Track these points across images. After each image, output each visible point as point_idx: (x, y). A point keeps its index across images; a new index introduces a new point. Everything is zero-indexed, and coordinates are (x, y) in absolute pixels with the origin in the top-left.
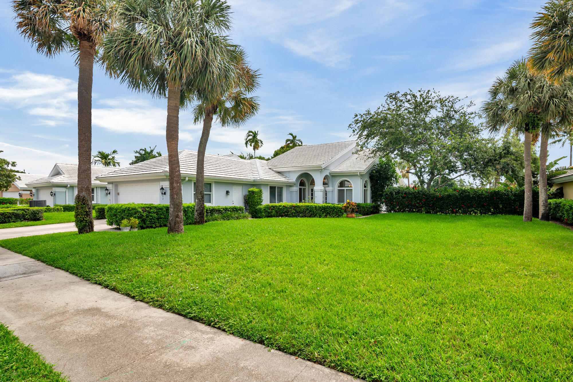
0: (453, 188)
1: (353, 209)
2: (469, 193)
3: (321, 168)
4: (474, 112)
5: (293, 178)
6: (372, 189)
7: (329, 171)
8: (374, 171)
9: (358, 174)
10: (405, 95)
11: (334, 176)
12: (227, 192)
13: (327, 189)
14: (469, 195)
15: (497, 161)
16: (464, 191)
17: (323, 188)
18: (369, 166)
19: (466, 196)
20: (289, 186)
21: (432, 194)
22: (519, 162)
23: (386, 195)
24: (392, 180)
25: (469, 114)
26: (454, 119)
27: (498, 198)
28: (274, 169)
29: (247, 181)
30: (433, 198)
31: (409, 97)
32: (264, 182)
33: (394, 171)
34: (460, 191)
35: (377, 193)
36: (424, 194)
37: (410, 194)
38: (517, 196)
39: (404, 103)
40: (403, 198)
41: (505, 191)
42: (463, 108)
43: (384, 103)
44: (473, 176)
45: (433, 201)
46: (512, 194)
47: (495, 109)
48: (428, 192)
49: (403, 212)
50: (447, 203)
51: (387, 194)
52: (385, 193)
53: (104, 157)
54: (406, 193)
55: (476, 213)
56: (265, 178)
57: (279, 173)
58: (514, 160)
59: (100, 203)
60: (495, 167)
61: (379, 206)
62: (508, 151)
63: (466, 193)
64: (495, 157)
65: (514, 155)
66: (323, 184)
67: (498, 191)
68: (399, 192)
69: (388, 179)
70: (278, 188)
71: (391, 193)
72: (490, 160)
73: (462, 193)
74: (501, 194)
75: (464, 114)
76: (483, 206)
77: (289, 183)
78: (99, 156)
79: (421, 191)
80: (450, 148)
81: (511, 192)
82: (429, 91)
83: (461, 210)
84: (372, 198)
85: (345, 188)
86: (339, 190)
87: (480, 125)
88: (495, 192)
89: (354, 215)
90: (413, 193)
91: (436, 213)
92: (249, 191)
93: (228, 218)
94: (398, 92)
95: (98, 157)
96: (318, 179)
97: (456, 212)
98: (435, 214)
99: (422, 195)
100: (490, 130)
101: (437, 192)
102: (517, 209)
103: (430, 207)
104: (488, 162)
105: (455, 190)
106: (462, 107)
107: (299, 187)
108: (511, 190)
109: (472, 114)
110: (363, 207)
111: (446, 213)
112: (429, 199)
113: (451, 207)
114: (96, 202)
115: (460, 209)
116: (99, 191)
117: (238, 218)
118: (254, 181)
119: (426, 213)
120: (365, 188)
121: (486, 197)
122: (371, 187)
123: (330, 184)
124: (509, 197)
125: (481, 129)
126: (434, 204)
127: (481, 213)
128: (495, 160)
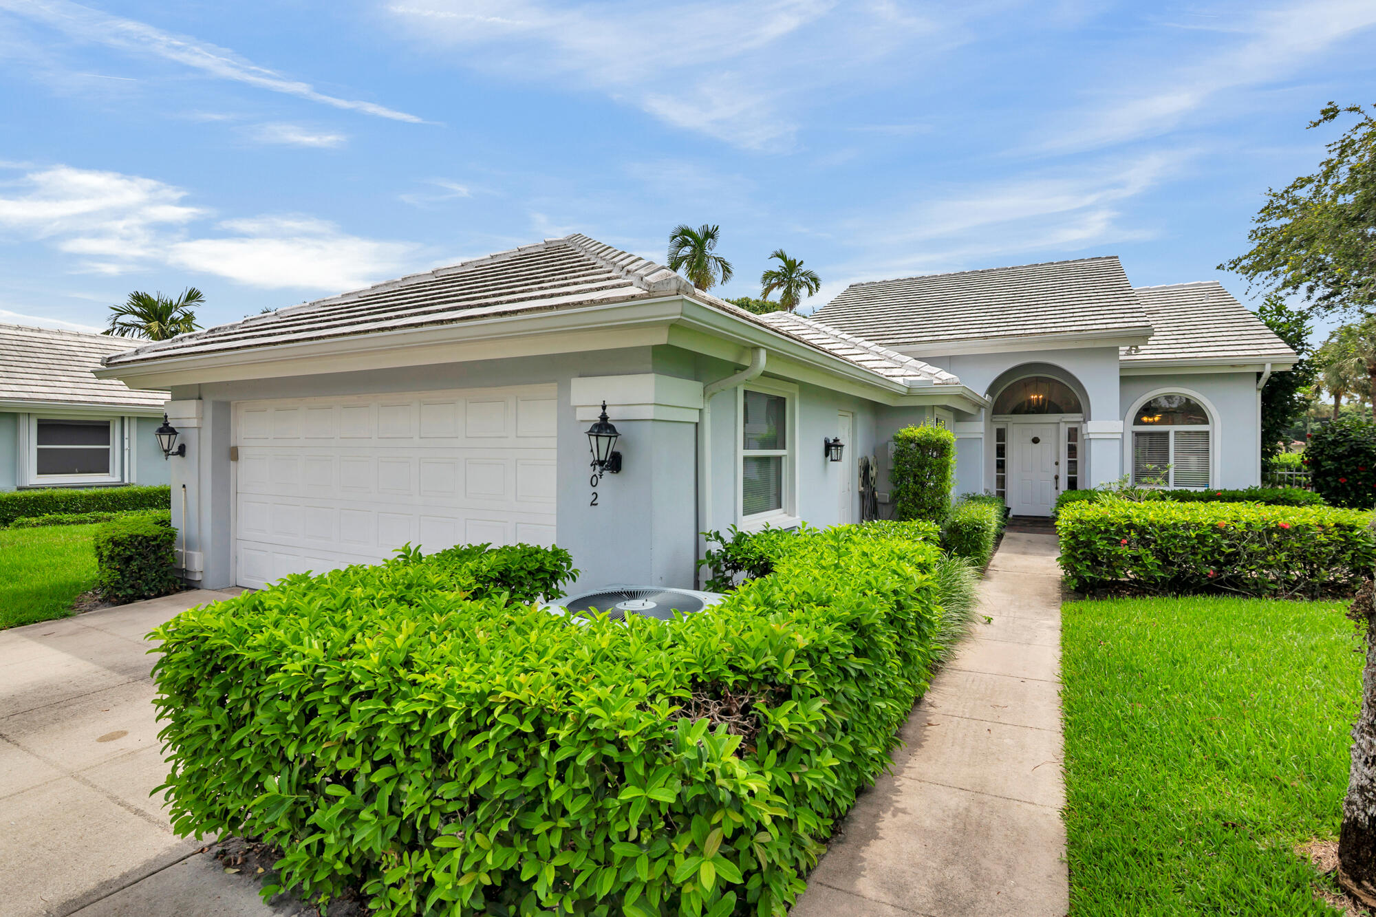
9: (1266, 368)
12: (834, 448)
53: (155, 312)
59: (134, 480)
78: (137, 309)
85: (1172, 429)
86: (1137, 435)
95: (135, 313)
114: (117, 479)
116: (131, 431)
118: (908, 393)
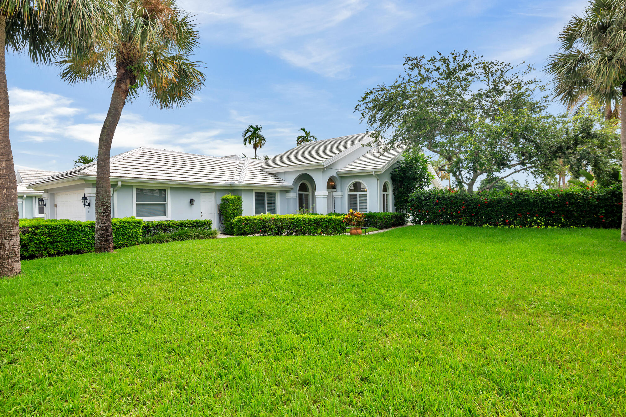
0: (504, 190)
1: (359, 222)
2: (528, 196)
3: (322, 167)
4: (533, 80)
5: (289, 181)
6: (394, 194)
7: (337, 171)
8: (397, 170)
9: (374, 173)
10: (433, 60)
11: (344, 177)
12: (192, 201)
13: (335, 194)
14: (528, 200)
15: (571, 148)
16: (521, 194)
17: (326, 193)
18: (388, 163)
19: (524, 201)
20: (285, 191)
21: (474, 199)
22: (606, 149)
23: (411, 201)
24: (421, 181)
25: (525, 84)
26: (505, 92)
27: (572, 204)
28: (266, 170)
29: (223, 185)
30: (477, 204)
31: (438, 64)
32: (245, 186)
33: (425, 169)
34: (514, 193)
35: (401, 198)
36: (463, 199)
37: (445, 199)
38: (601, 200)
39: (431, 73)
40: (436, 204)
41: (582, 193)
42: (517, 77)
43: (404, 75)
44: (533, 173)
45: (476, 208)
46: (594, 196)
47: (571, 61)
48: (469, 196)
49: (435, 223)
50: (497, 211)
51: (413, 200)
52: (410, 199)
54: (438, 198)
55: (538, 225)
56: (245, 182)
57: (273, 175)
58: (598, 147)
60: (568, 158)
61: (404, 215)
62: (588, 133)
63: (524, 196)
64: (568, 143)
65: (598, 138)
66: (328, 188)
67: (573, 192)
68: (429, 196)
69: (415, 180)
70: (268, 194)
71: (419, 199)
72: (560, 147)
73: (518, 197)
74: (577, 198)
75: (519, 86)
76: (550, 215)
77: (282, 188)
79: (460, 195)
80: (499, 131)
81: (592, 194)
82: (466, 52)
83: (517, 220)
84: (395, 205)
85: (358, 193)
86: (350, 195)
87: (544, 99)
88: (568, 195)
89: (359, 231)
90: (449, 198)
91: (481, 225)
92: (223, 199)
93: (181, 238)
94: (423, 57)
96: (321, 182)
97: (510, 223)
98: (479, 226)
99: (461, 200)
100: (562, 99)
101: (481, 195)
102: (602, 219)
103: (473, 216)
104: (556, 152)
105: (507, 192)
106: (516, 75)
107: (298, 192)
108: (591, 191)
109: (531, 82)
110: (380, 218)
111: (496, 225)
112: (470, 205)
113: (502, 217)
115: (515, 219)
117: (198, 237)
118: (231, 186)
119: (467, 225)
120: (385, 193)
121: (554, 202)
122: (394, 191)
123: (339, 187)
124: (589, 202)
125: (544, 106)
126: (477, 213)
127: (546, 225)
128: (568, 148)
